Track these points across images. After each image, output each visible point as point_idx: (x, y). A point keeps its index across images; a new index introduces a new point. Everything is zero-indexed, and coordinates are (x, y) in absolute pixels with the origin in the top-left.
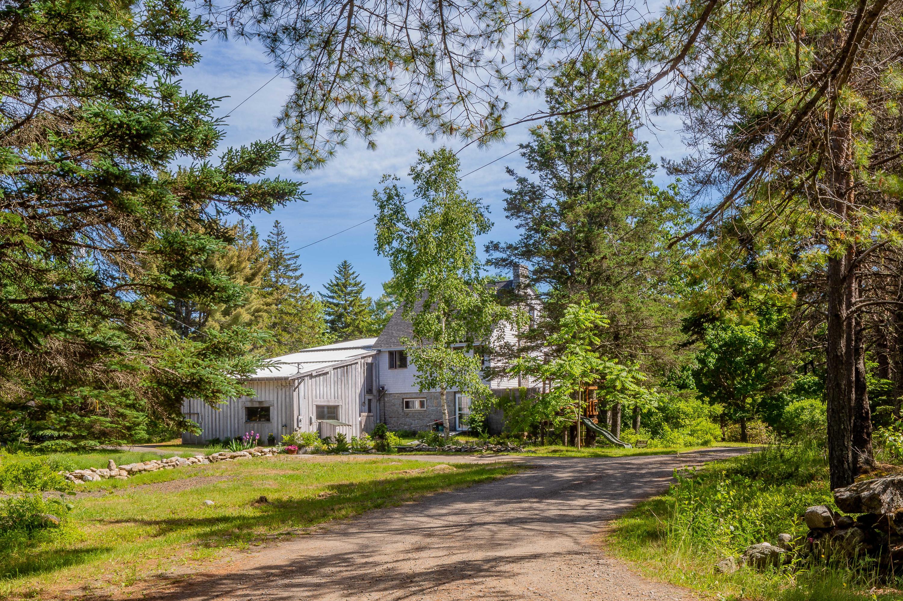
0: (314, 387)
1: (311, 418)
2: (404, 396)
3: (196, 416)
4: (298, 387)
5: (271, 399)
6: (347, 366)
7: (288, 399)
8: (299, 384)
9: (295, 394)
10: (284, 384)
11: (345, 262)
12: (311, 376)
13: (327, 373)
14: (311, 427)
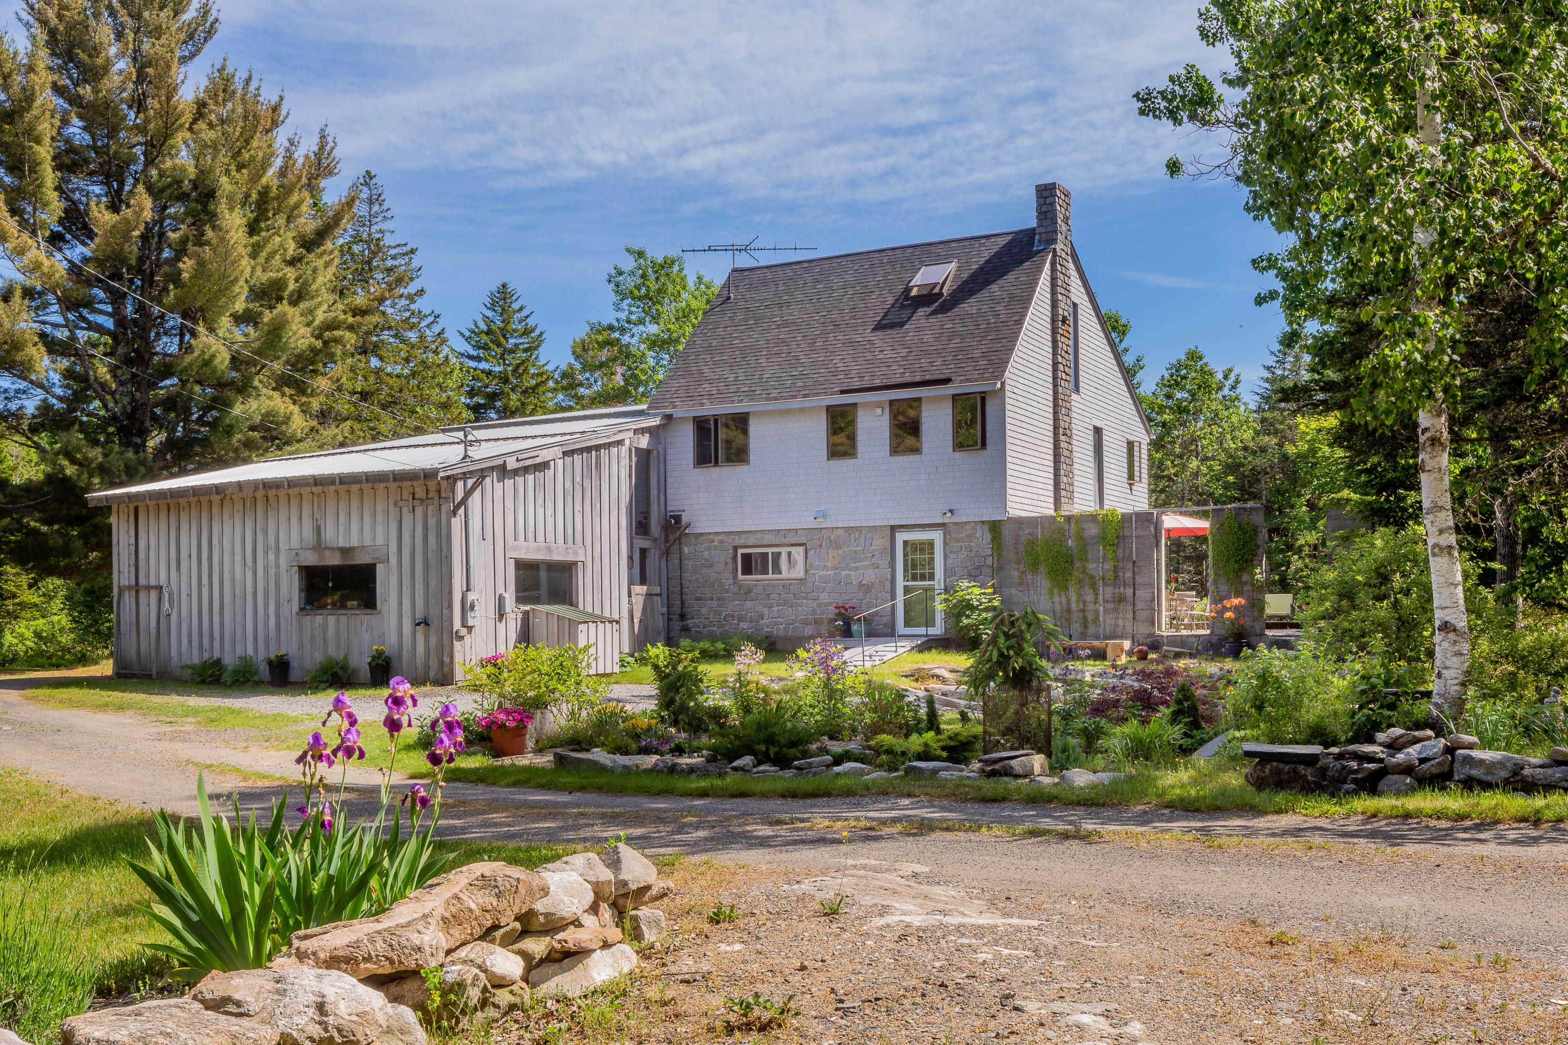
0: (509, 504)
1: (501, 601)
2: (739, 541)
3: (154, 594)
4: (464, 502)
5: (380, 540)
6: (598, 448)
7: (432, 541)
8: (468, 493)
9: (457, 523)
10: (420, 493)
11: (504, 286)
12: (503, 471)
13: (543, 466)
14: (501, 627)
